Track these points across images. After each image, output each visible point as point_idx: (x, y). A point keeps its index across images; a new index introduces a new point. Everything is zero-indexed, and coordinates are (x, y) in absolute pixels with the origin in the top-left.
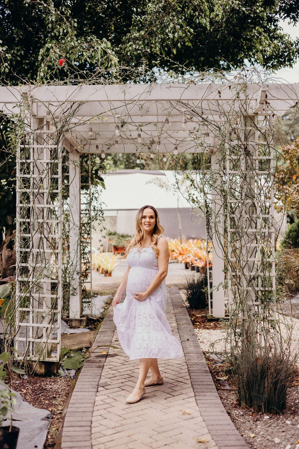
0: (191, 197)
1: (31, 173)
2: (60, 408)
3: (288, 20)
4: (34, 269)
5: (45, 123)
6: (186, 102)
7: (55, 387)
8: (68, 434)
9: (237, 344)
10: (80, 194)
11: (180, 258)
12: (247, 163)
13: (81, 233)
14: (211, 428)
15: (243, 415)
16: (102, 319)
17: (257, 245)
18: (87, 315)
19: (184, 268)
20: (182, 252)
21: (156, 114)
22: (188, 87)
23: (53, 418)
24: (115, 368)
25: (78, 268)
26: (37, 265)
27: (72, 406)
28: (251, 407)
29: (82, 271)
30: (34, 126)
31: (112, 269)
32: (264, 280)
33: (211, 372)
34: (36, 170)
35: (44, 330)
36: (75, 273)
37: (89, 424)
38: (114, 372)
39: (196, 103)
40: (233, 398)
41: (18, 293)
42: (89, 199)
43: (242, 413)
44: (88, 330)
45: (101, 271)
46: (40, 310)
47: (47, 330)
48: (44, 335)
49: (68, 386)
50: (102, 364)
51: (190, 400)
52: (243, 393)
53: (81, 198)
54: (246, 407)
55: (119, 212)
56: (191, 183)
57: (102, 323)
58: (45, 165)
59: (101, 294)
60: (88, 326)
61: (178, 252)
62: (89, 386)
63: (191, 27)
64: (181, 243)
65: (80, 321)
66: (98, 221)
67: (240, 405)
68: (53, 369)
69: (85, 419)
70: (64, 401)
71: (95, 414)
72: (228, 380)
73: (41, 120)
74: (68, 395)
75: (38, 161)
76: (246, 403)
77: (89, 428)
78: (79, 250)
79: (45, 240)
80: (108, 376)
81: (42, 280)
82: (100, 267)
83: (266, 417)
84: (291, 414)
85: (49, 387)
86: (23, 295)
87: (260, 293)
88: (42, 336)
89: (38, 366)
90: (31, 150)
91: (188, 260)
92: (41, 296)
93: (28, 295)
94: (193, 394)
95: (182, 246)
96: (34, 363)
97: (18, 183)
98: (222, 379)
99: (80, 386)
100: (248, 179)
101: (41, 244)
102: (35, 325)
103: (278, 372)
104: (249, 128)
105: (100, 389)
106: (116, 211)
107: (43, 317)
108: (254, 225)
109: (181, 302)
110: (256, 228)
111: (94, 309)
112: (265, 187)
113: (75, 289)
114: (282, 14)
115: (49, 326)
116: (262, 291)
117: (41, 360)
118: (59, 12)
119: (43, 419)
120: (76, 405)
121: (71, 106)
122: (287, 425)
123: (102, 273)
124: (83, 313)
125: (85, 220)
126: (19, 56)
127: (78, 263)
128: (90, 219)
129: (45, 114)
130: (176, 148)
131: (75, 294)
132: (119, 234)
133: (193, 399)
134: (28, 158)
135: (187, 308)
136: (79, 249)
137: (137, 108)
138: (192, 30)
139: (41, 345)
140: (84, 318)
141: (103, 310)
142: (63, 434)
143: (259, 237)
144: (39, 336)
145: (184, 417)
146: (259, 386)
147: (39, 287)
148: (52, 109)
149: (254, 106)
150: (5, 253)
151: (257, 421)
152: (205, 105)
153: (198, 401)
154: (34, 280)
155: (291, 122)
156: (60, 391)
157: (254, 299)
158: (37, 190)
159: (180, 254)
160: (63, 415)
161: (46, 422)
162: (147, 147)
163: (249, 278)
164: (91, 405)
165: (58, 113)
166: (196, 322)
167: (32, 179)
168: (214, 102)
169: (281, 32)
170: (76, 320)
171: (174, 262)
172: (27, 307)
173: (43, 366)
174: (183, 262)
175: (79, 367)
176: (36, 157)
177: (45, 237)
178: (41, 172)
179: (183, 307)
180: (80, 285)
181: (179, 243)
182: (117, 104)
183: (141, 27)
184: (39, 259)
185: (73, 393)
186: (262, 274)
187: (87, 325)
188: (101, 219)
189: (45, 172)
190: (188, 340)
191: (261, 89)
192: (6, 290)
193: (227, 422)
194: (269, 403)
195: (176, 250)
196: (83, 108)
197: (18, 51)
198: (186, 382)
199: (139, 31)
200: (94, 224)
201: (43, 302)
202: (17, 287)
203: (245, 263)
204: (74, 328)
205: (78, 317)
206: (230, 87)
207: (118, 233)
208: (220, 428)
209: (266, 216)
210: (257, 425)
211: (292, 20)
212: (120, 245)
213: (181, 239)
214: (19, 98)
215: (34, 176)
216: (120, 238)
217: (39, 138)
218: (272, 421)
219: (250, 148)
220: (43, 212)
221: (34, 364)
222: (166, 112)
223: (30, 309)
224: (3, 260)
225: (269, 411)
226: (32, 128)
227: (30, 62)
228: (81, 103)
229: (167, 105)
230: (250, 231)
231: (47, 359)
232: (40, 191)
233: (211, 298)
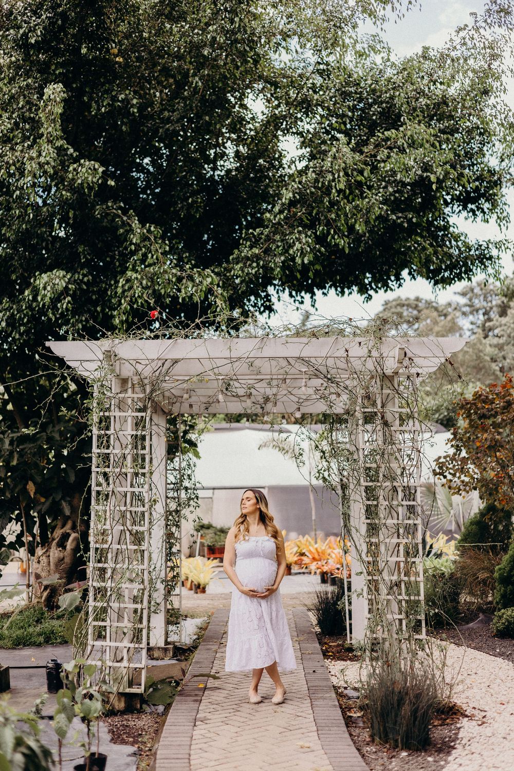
0: (321, 475)
1: (111, 448)
2: (149, 745)
3: (464, 214)
4: (114, 570)
5: (130, 385)
6: (307, 359)
7: (140, 723)
8: (162, 765)
9: (374, 671)
10: (167, 470)
11: (313, 567)
12: (384, 435)
13: (167, 525)
14: (333, 760)
15: (376, 752)
16: (195, 647)
17: (399, 541)
18: (173, 643)
19: (319, 581)
20: (316, 556)
21: (269, 373)
22: (309, 342)
23: (141, 755)
24: (216, 702)
25: (163, 575)
26: (118, 566)
27: (164, 739)
28: (386, 742)
29: (169, 579)
30: (116, 388)
31: (207, 581)
32: (408, 585)
33: (341, 708)
34: (117, 444)
35: (125, 651)
36: (159, 581)
37: (187, 756)
38: (214, 706)
39: (320, 360)
40: (366, 735)
41: (91, 603)
42: (178, 477)
43: (374, 750)
44: (176, 662)
45: (188, 584)
46: (120, 625)
47: (128, 651)
48: (125, 658)
49: (157, 722)
50: (199, 698)
51: (310, 734)
52: (376, 726)
53: (168, 475)
54: (380, 744)
55: (216, 491)
56: (322, 454)
57: (197, 652)
58: (129, 437)
59: (192, 617)
60: (176, 656)
61: (311, 557)
62: (184, 720)
63: (322, 246)
64: (316, 543)
65: (165, 650)
66: (191, 508)
67: (373, 741)
68: (136, 704)
69: (182, 752)
70: (152, 739)
71: (193, 747)
72: (362, 717)
73: (124, 381)
74: (157, 732)
75: (121, 433)
76: (380, 738)
77: (187, 761)
78: (164, 550)
79: (128, 533)
80: (208, 711)
81: (124, 586)
82: (187, 579)
83: (404, 754)
84: (436, 751)
85: (131, 723)
86: (99, 604)
87: (403, 603)
88: (122, 659)
89: (116, 698)
90: (112, 419)
91: (325, 569)
92: (122, 605)
93: (105, 605)
94: (315, 728)
95: (316, 546)
96: (111, 695)
97: (94, 460)
98: (355, 715)
99: (173, 720)
100: (386, 456)
101: (123, 538)
102: (113, 644)
103: (418, 696)
104: (386, 391)
105: (197, 723)
106: (212, 491)
107: (125, 634)
108: (395, 515)
109: (308, 627)
110: (398, 519)
111: (183, 633)
112: (408, 465)
113: (158, 604)
114: (455, 206)
115: (132, 645)
116: (407, 602)
117: (121, 691)
118: (145, 231)
119: (129, 755)
120: (169, 739)
121: (163, 364)
122: (429, 762)
123: (191, 589)
124: (169, 640)
125: (173, 506)
126: (85, 283)
127: (163, 567)
128: (179, 505)
129: (130, 374)
130: (299, 409)
131: (158, 611)
132: (216, 528)
133: (316, 734)
134: (108, 428)
135: (317, 635)
136: (164, 547)
137: (246, 365)
138: (323, 249)
139: (120, 670)
140: (171, 646)
141: (196, 637)
142: (157, 765)
143: (401, 531)
144: (118, 659)
145: (302, 750)
146: (396, 716)
147: (120, 596)
148: (140, 368)
149: (390, 366)
150: (54, 553)
151: (392, 758)
152: (330, 362)
153: (320, 736)
154: (113, 585)
155: (501, 341)
156: (146, 727)
157: (397, 611)
158: (118, 470)
159: (314, 559)
160: (153, 752)
161: (134, 759)
162: (259, 406)
163: (389, 585)
164: (189, 739)
165: (147, 372)
166: (329, 652)
167: (112, 456)
168: (342, 359)
169: (455, 230)
170: (159, 648)
171: (304, 573)
172: (103, 620)
173: (123, 699)
174: (318, 571)
175: (168, 702)
176: (118, 426)
177: (128, 530)
178: (124, 446)
179: (311, 632)
180: (165, 598)
181: (313, 542)
182: (220, 362)
183: (254, 243)
184: (120, 558)
185: (165, 727)
186: (406, 579)
187: (174, 656)
188: (195, 505)
189: (130, 447)
190: (314, 671)
191: (399, 346)
192: (75, 600)
193: (353, 755)
194: (407, 737)
195: (307, 553)
196: (178, 367)
197: (84, 275)
198: (307, 716)
199: (251, 247)
200: (185, 512)
201: (123, 614)
202: (91, 594)
203: (384, 564)
204: (157, 659)
205: (161, 644)
206: (360, 343)
207: (214, 525)
208: (345, 760)
209: (412, 503)
210: (391, 762)
211: (471, 214)
212: (218, 545)
213: (316, 535)
214: (101, 357)
215: (115, 451)
216: (218, 533)
217: (122, 403)
218: (411, 758)
219: (389, 417)
220: (126, 497)
221: (112, 697)
222: (282, 371)
223: (107, 623)
224: (51, 564)
225: (407, 746)
226: (113, 391)
227: (100, 290)
228: (176, 362)
229: (284, 363)
230: (390, 522)
231: (128, 690)
232: (123, 470)
233: (350, 619)
